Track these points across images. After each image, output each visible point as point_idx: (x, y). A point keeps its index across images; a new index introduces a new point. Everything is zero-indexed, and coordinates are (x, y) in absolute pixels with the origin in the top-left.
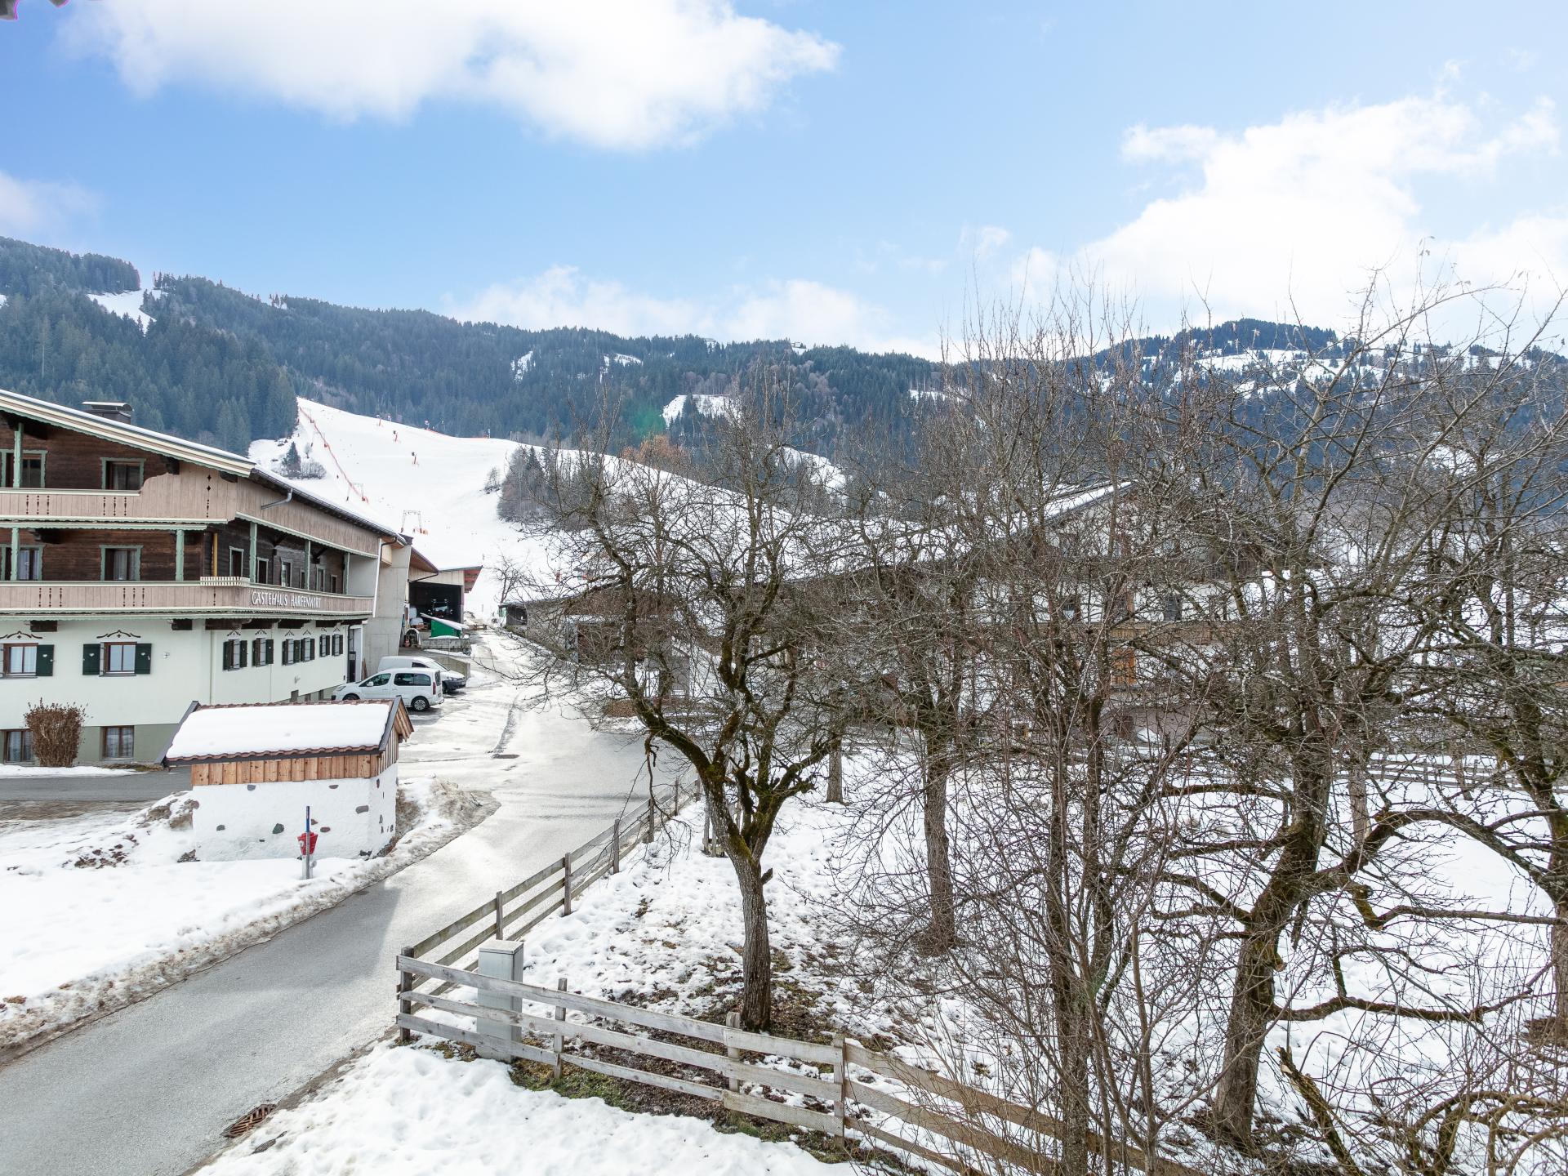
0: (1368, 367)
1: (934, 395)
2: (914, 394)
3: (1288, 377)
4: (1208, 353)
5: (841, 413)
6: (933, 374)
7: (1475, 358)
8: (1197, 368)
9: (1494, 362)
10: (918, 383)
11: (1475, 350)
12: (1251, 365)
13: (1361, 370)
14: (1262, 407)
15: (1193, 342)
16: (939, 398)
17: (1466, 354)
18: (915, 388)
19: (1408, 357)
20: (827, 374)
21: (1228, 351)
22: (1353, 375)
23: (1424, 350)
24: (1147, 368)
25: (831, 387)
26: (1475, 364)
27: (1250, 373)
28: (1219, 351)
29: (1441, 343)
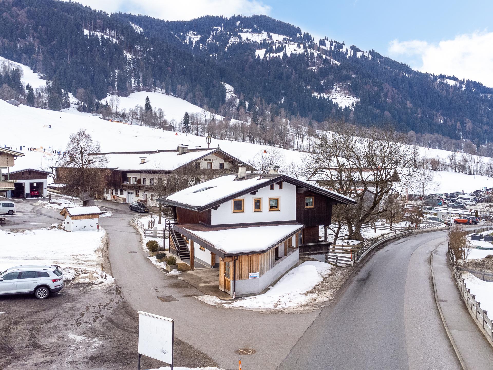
0: (312, 51)
1: (99, 35)
2: (86, 32)
3: (280, 50)
4: (245, 30)
5: (38, 38)
6: (98, 21)
7: (352, 51)
8: (240, 38)
9: (359, 55)
10: (88, 25)
11: (353, 47)
12: (265, 40)
13: (309, 50)
14: (268, 65)
15: (238, 23)
16: (102, 37)
17: (349, 50)
18: (86, 28)
19: (328, 47)
20: (26, 9)
21: (254, 31)
22: (306, 54)
23: (334, 44)
24: (216, 33)
25: (29, 19)
26: (352, 55)
27: (264, 45)
28: (250, 30)
29: (341, 42)
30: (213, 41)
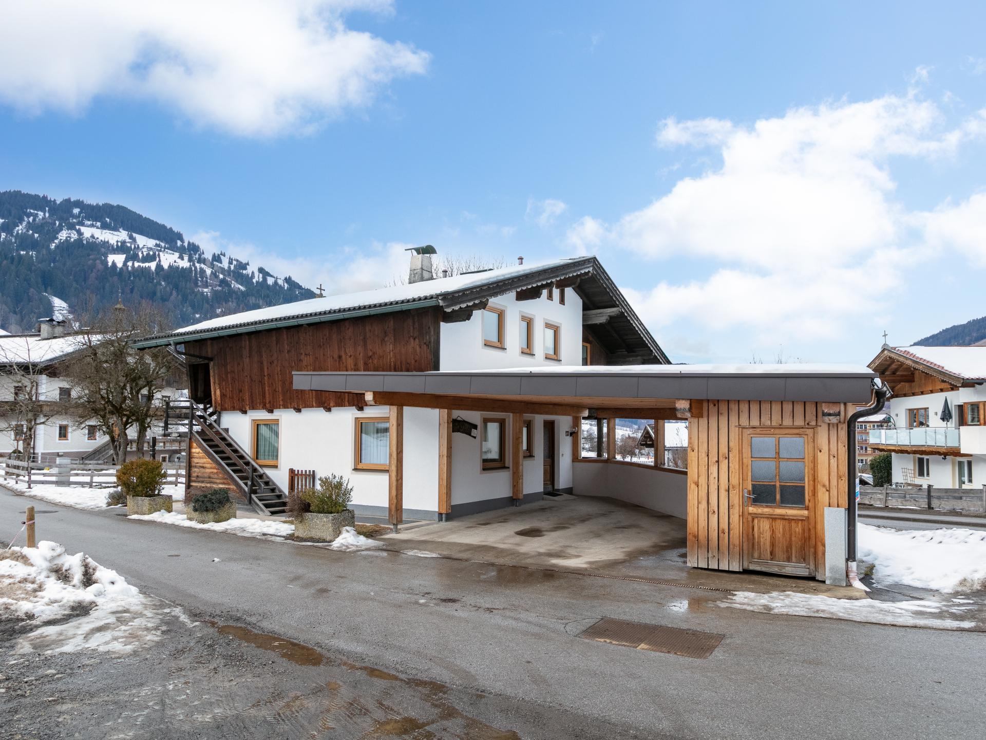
0: (203, 266)
3: (149, 258)
4: (89, 223)
7: (261, 275)
8: (80, 233)
9: (270, 281)
11: (261, 270)
12: (124, 242)
13: (197, 265)
14: (130, 277)
15: (76, 211)
17: (256, 274)
19: (225, 264)
21: (105, 226)
22: (193, 269)
23: (235, 263)
24: (34, 220)
26: (261, 280)
27: (121, 248)
28: (99, 224)
29: (244, 261)
30: (28, 231)
